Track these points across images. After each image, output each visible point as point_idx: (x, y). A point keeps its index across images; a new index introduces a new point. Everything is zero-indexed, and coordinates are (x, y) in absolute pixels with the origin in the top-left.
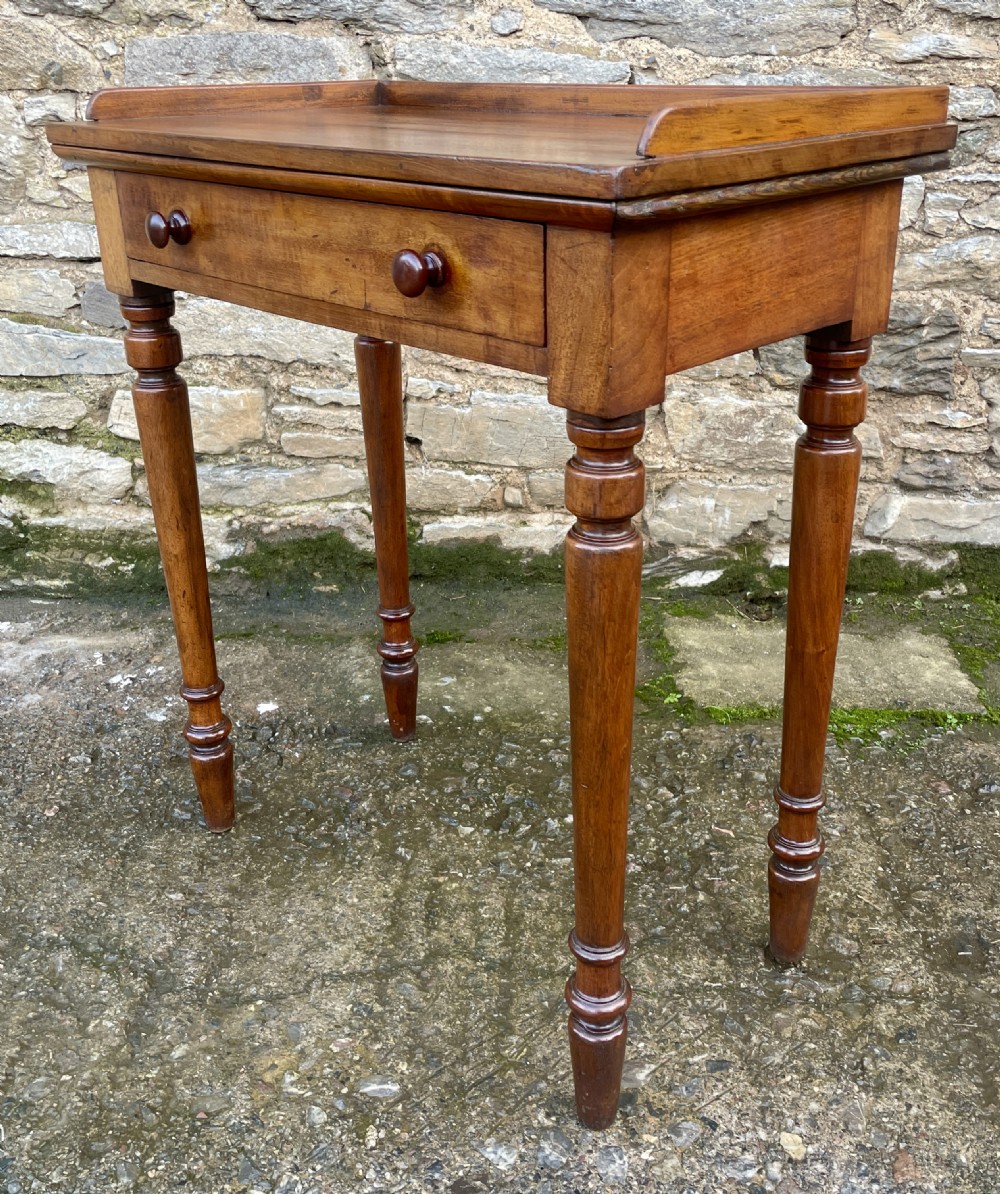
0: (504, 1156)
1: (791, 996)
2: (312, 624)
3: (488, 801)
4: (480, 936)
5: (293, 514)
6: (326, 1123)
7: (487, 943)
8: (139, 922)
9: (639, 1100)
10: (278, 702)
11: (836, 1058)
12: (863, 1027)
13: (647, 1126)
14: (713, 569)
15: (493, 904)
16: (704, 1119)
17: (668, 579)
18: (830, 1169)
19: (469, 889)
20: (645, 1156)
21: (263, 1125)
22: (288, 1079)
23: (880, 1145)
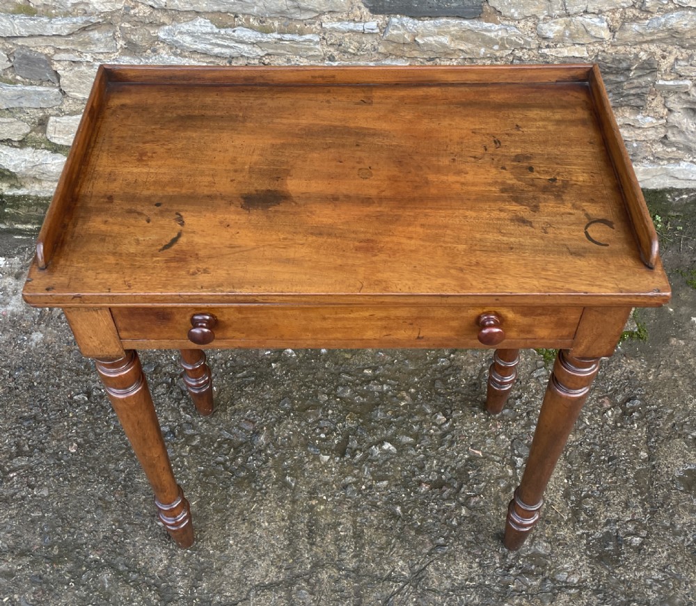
1: (513, 590)
3: (336, 430)
4: (341, 551)
7: (344, 556)
8: (145, 545)
15: (346, 522)
19: (330, 510)
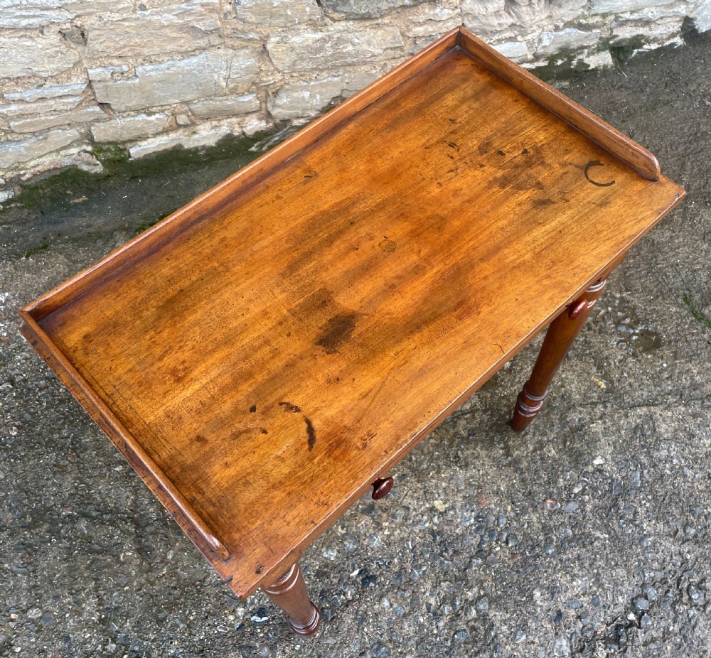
0: (331, 553)
2: (80, 226)
5: (38, 165)
9: (376, 507)
11: (447, 456)
12: (455, 435)
13: (383, 519)
16: (404, 507)
20: (386, 532)
23: (471, 494)
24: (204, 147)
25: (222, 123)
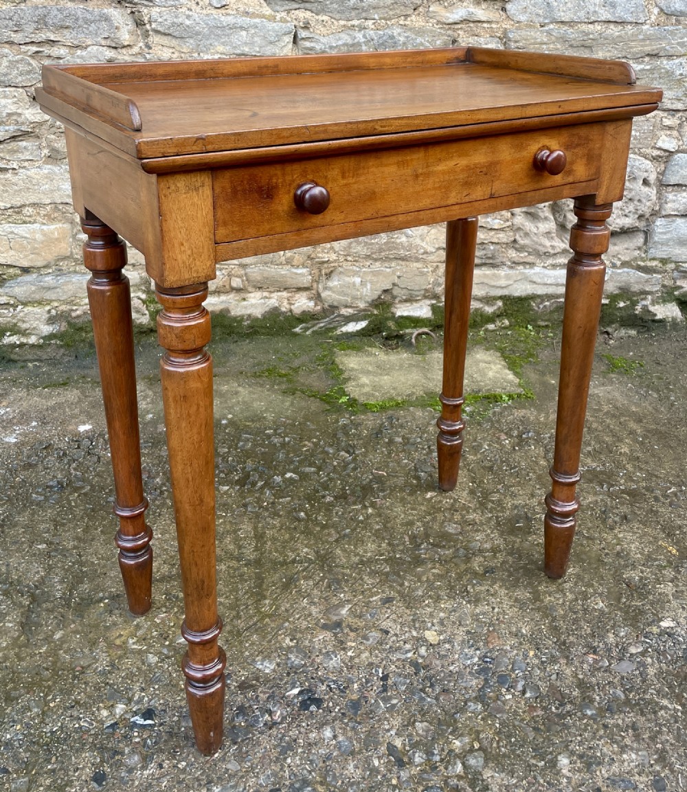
0: (268, 665)
1: (425, 558)
3: (237, 470)
4: (240, 547)
6: (158, 662)
7: (244, 551)
8: (19, 564)
9: (344, 625)
10: (92, 424)
11: (452, 588)
12: (466, 570)
13: (349, 638)
14: (362, 320)
15: (246, 528)
16: (381, 630)
17: (335, 328)
18: (453, 646)
19: (230, 521)
20: (350, 654)
21: (119, 669)
22: (131, 641)
23: (479, 630)
24: (249, 316)
25: (273, 295)
